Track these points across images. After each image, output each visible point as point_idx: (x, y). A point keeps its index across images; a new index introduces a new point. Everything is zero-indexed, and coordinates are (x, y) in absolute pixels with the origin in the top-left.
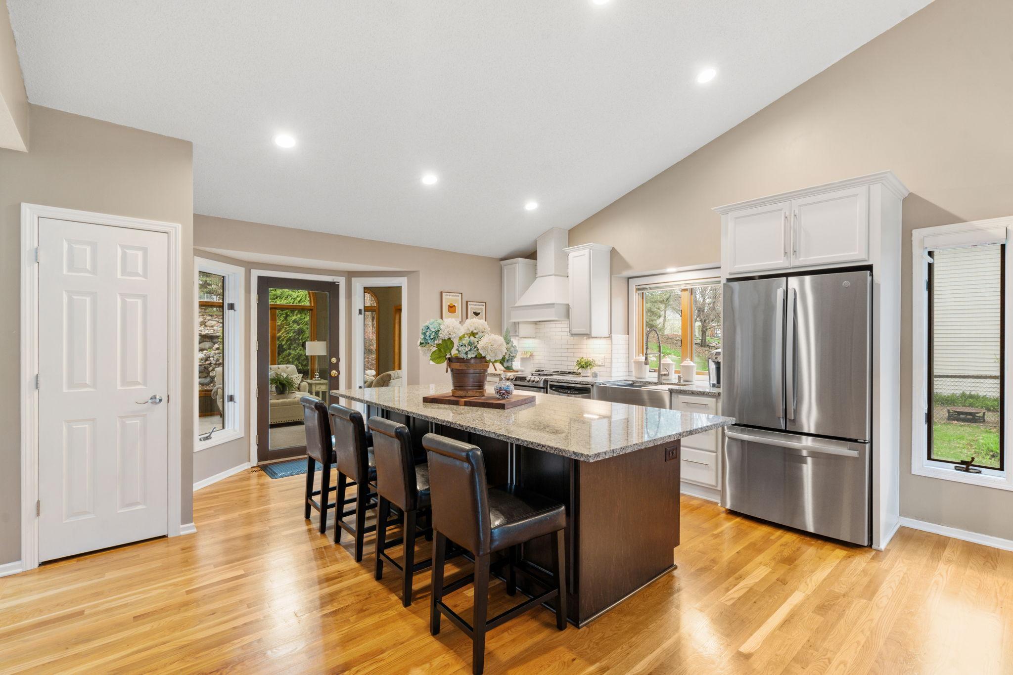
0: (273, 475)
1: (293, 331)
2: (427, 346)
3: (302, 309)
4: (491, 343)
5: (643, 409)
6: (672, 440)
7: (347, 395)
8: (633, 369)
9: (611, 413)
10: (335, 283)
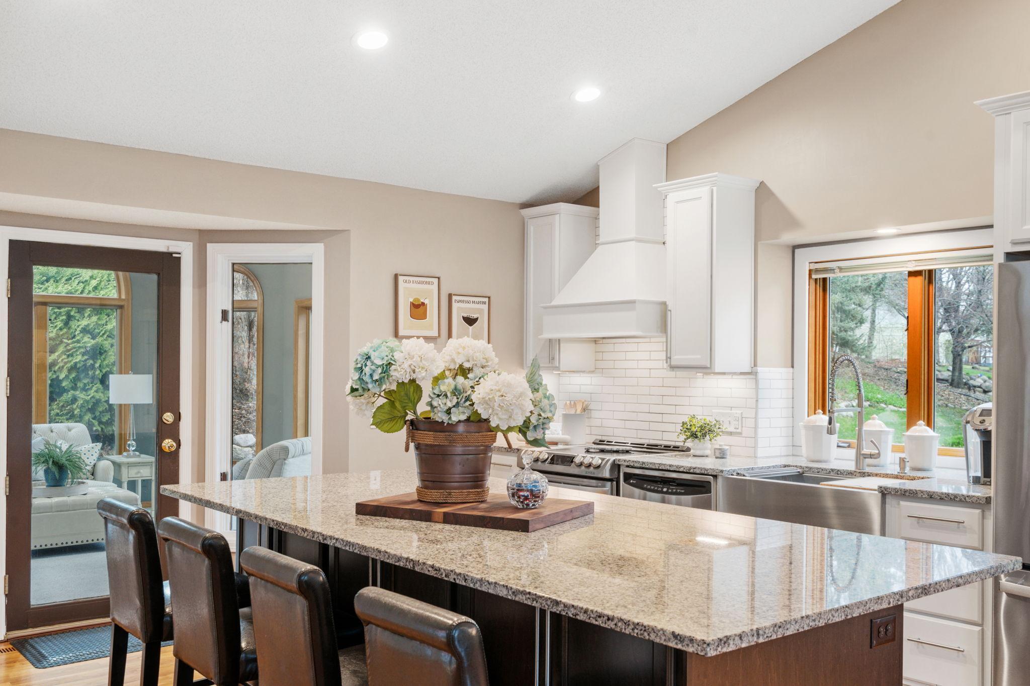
0: (39, 660)
1: (82, 350)
2: (366, 395)
3: (102, 305)
4: (499, 391)
5: (823, 534)
6: (885, 606)
7: (197, 495)
8: (802, 438)
9: (756, 535)
10: (171, 254)
